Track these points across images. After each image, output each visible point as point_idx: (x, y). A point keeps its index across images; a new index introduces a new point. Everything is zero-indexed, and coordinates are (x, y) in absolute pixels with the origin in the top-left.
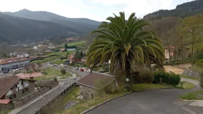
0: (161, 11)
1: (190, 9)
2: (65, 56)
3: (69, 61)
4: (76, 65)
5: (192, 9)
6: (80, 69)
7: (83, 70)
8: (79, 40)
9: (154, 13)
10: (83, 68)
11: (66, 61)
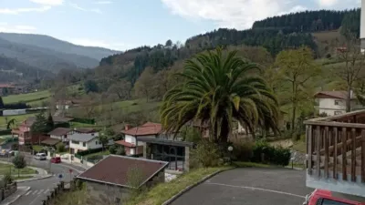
0: (223, 32)
1: (280, 32)
2: (5, 129)
3: (17, 140)
4: (36, 148)
5: (285, 32)
6: (49, 157)
7: (58, 161)
8: (29, 90)
9: (208, 34)
10: (58, 156)
11: (10, 141)
